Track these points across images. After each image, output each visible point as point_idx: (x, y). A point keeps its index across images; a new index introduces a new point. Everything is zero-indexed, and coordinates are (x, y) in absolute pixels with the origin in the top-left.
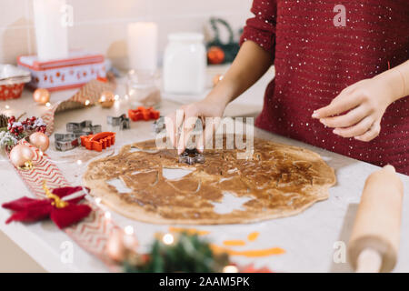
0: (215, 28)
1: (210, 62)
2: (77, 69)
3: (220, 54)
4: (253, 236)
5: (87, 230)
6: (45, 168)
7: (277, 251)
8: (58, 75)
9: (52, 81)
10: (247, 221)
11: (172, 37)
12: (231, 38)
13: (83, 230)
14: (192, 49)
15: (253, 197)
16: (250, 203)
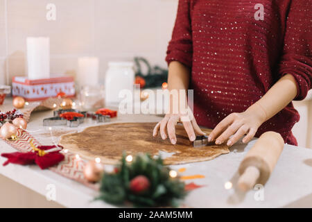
0: (138, 64)
2: (55, 86)
3: (142, 81)
4: (182, 170)
5: (64, 168)
6: (26, 139)
7: (199, 177)
8: (42, 89)
9: (38, 93)
10: (177, 163)
11: (111, 64)
12: (150, 71)
13: (62, 168)
14: (126, 73)
15: (178, 152)
16: (177, 155)
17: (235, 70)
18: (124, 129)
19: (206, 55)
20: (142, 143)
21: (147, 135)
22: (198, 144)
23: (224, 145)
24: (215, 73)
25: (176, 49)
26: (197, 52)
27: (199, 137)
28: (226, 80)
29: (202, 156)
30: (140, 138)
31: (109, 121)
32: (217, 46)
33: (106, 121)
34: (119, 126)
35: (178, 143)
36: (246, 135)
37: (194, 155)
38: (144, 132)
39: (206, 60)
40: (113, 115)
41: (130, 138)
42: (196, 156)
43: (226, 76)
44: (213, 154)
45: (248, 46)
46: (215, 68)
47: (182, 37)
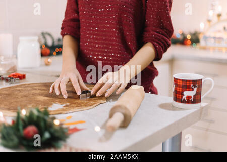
0: (44, 38)
1: (43, 55)
3: (48, 51)
4: (70, 117)
7: (81, 122)
10: (66, 112)
11: (21, 38)
12: (53, 42)
14: (33, 45)
15: (68, 104)
16: (67, 106)
17: (111, 40)
18: (29, 88)
19: (90, 30)
20: (42, 98)
21: (46, 91)
22: (83, 97)
23: (102, 96)
24: (97, 43)
25: (68, 26)
26: (83, 28)
27: (85, 92)
28: (105, 48)
29: (86, 106)
30: (41, 94)
31: (19, 82)
32: (97, 23)
33: (16, 83)
34: (26, 86)
35: (68, 97)
36: (118, 88)
37: (79, 105)
38: (44, 90)
39: (90, 34)
40: (22, 77)
41: (33, 94)
42: (81, 106)
43: (105, 45)
44: (93, 104)
45: (120, 22)
46: (97, 39)
47: (72, 17)
